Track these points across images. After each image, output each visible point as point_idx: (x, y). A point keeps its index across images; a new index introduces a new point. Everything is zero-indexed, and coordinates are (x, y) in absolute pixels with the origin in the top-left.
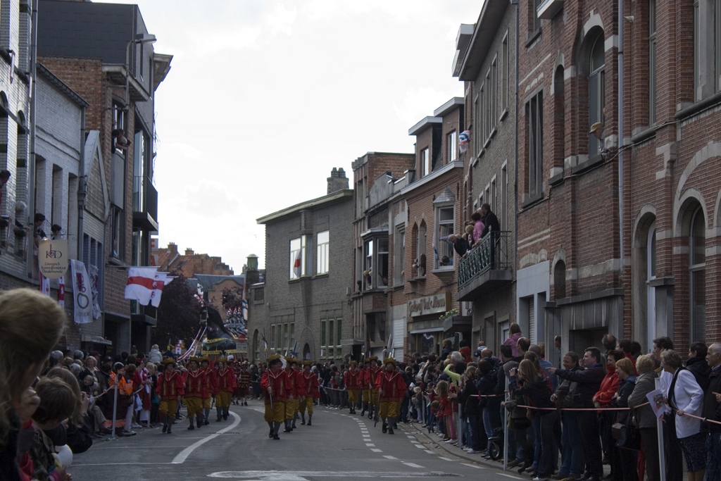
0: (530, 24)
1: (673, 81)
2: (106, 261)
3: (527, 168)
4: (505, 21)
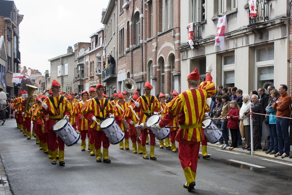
0: (121, 10)
1: (157, 26)
2: (7, 71)
3: (120, 48)
4: (114, 8)
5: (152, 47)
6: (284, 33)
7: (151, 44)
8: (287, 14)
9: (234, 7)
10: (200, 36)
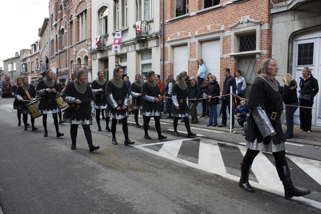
0: (51, 27)
1: (76, 38)
3: (51, 52)
4: (47, 26)
5: (73, 51)
6: (158, 43)
7: (73, 49)
8: (160, 32)
9: (127, 26)
10: (104, 44)
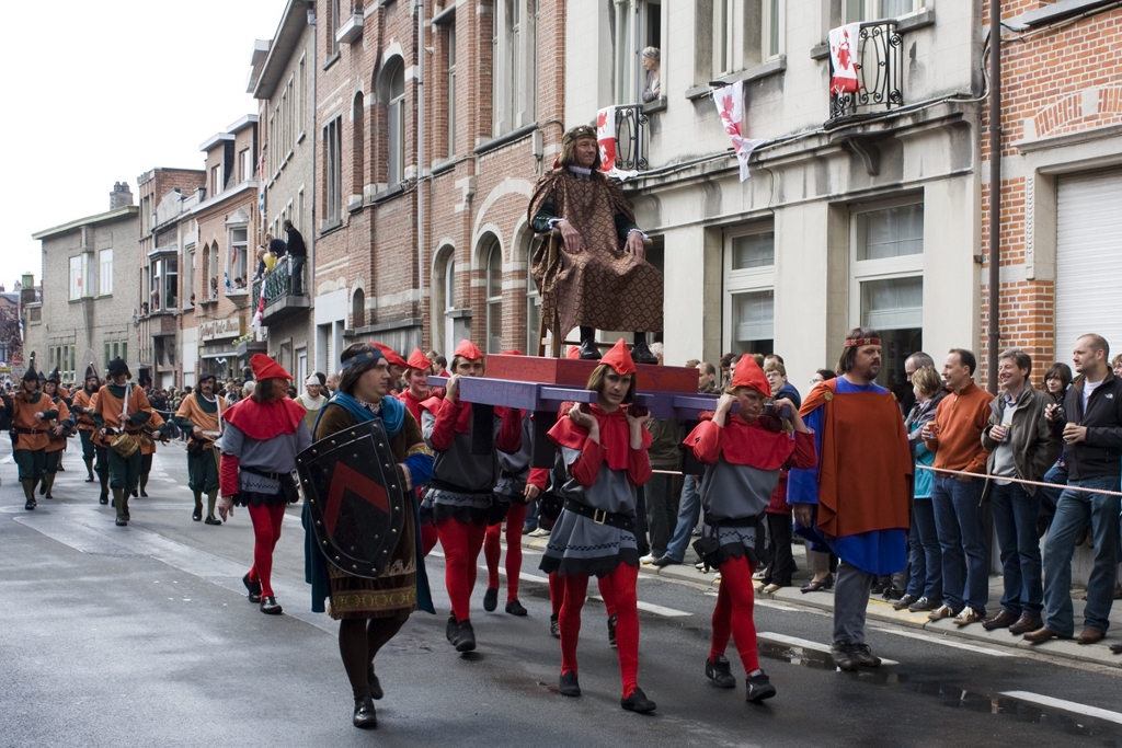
0: (329, 46)
1: (472, 115)
4: (303, 41)
5: (452, 193)
6: (961, 154)
7: (451, 183)
8: (974, 86)
9: (774, 50)
10: (640, 158)
